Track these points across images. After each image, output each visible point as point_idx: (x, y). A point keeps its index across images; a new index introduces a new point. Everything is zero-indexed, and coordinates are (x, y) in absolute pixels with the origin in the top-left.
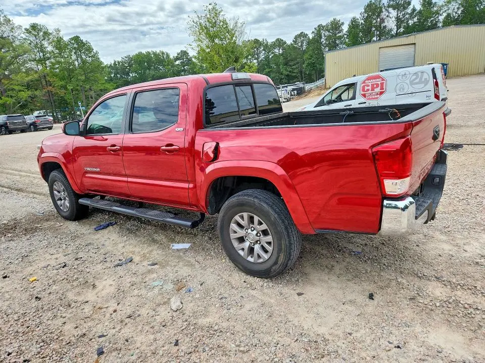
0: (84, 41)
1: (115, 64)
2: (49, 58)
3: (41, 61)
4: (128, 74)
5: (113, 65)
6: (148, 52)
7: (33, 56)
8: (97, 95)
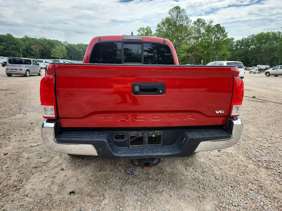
0: (222, 27)
1: (243, 40)
2: (201, 37)
3: (197, 38)
4: (249, 46)
5: (241, 41)
6: (268, 32)
7: (194, 36)
8: (220, 58)
